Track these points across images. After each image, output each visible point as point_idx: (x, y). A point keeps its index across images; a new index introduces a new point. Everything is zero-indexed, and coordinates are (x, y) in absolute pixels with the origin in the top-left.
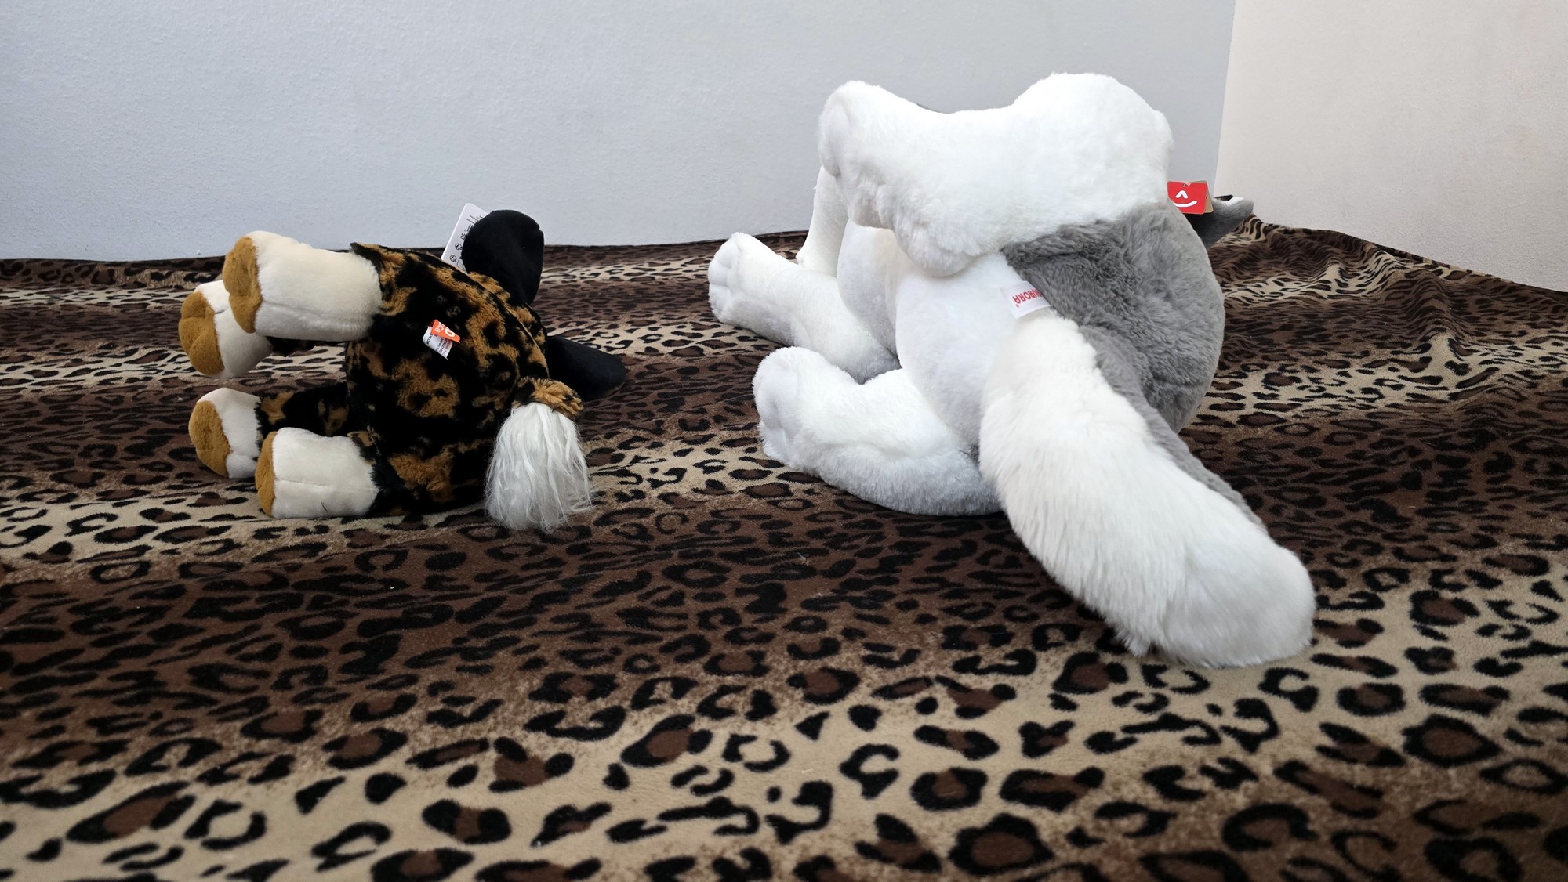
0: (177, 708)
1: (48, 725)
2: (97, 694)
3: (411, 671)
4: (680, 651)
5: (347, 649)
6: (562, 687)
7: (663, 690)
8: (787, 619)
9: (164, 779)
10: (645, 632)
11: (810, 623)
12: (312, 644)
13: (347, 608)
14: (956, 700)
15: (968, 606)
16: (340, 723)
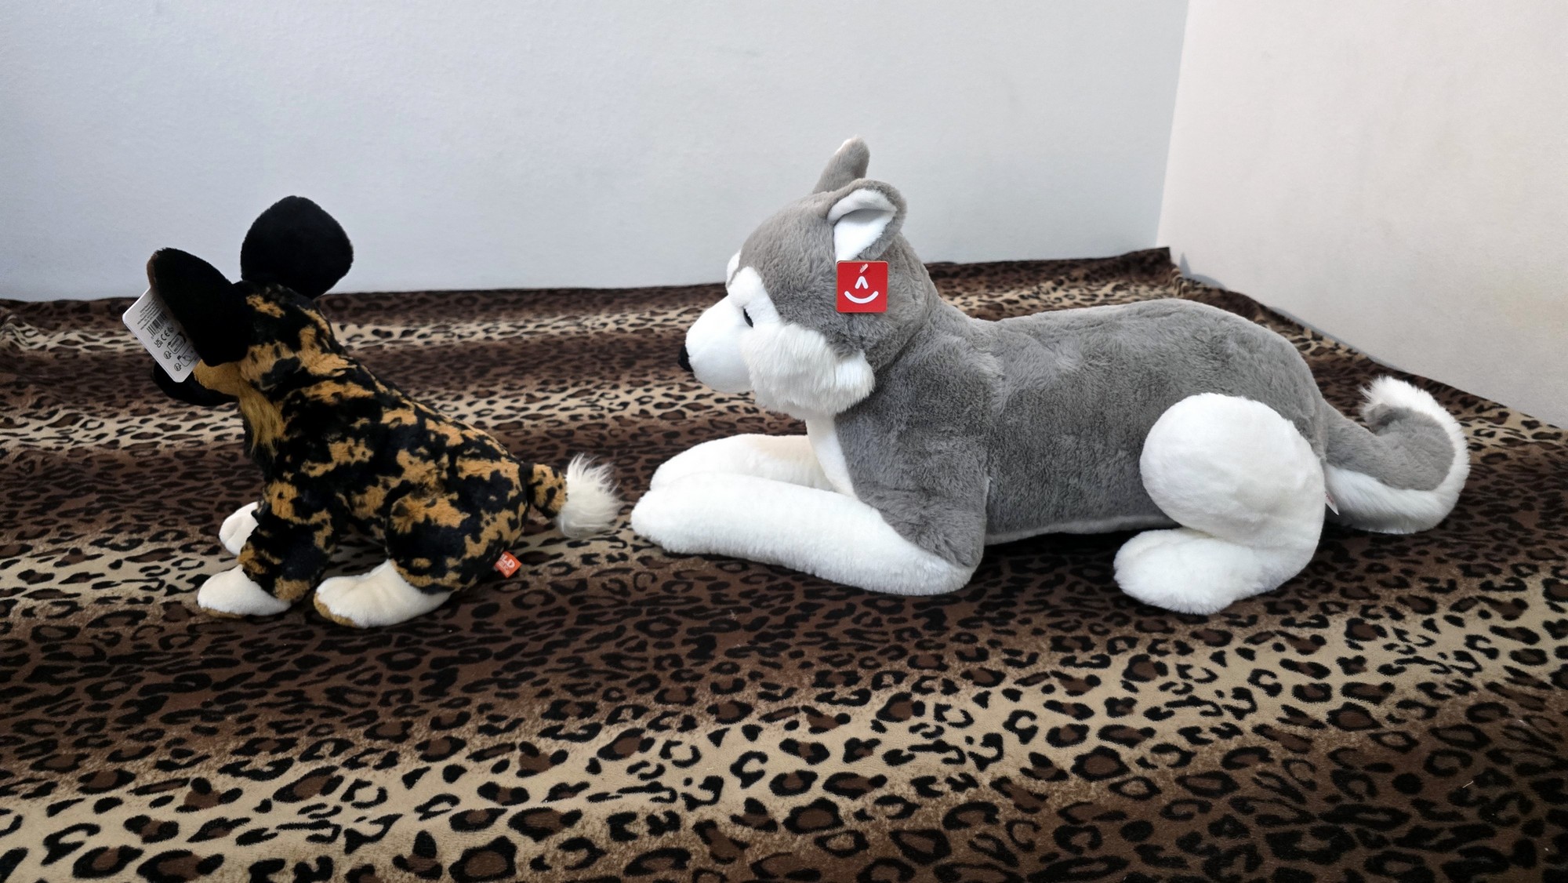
0: (322, 716)
1: (244, 726)
2: (270, 705)
3: (466, 695)
4: (641, 686)
5: (424, 677)
6: (563, 710)
7: (627, 714)
8: (714, 663)
9: (323, 764)
10: (618, 671)
11: (728, 667)
12: (401, 673)
13: (422, 647)
14: (811, 722)
15: (837, 656)
16: (424, 730)
